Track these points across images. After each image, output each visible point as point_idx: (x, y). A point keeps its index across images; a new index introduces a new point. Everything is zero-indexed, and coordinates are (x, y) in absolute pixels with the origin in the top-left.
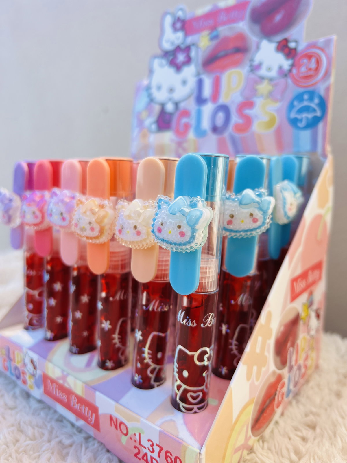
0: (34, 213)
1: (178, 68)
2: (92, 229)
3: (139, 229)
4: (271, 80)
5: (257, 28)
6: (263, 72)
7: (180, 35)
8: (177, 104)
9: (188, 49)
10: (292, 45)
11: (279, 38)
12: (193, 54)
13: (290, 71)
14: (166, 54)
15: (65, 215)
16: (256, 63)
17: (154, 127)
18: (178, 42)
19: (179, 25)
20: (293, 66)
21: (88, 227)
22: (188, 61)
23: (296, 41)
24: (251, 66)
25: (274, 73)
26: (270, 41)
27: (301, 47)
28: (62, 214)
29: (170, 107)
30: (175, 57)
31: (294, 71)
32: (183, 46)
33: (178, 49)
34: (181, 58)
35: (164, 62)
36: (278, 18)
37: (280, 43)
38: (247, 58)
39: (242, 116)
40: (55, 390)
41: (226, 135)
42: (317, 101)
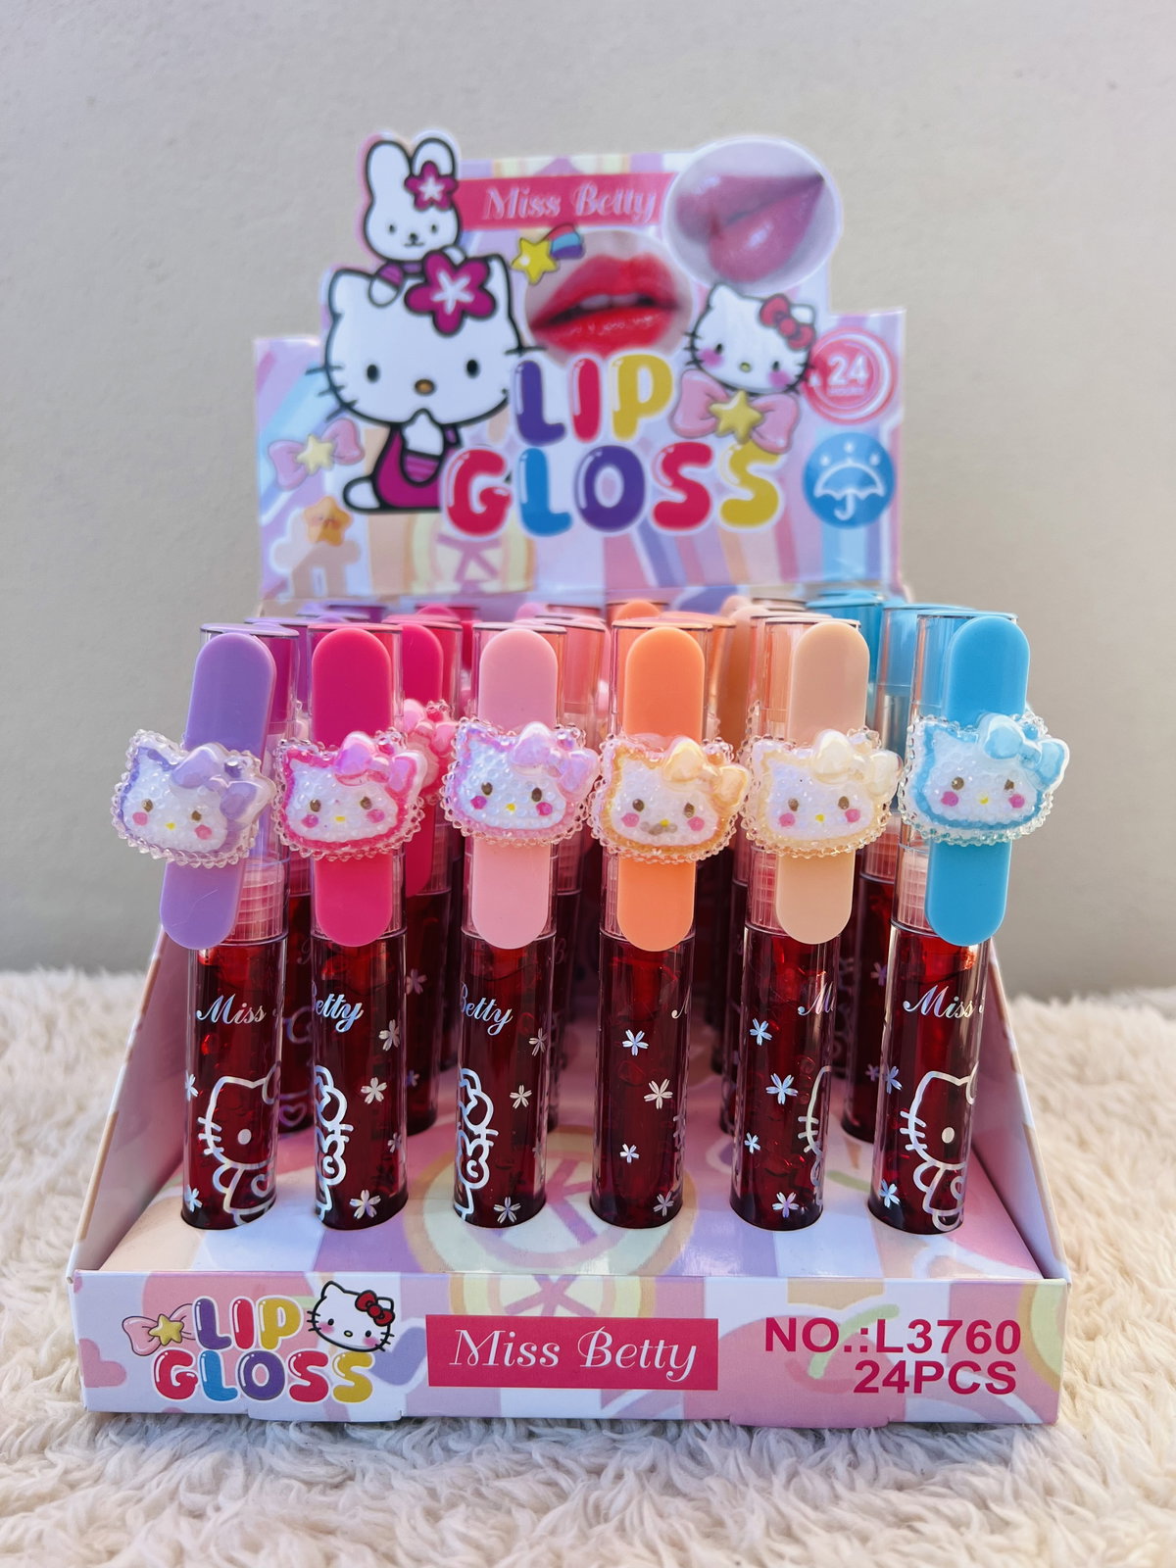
0: (366, 802)
1: (447, 324)
2: (696, 824)
3: (853, 804)
4: (752, 394)
5: (700, 252)
6: (728, 371)
7: (447, 221)
8: (450, 433)
9: (477, 269)
10: (802, 315)
11: (766, 290)
12: (496, 285)
13: (803, 377)
14: (391, 270)
15: (548, 796)
16: (705, 343)
17: (364, 495)
18: (432, 242)
19: (431, 189)
20: (808, 366)
21: (682, 821)
22: (482, 306)
23: (811, 308)
24: (692, 348)
25: (759, 379)
26: (741, 295)
27: (826, 323)
28: (537, 794)
29: (424, 439)
30: (430, 284)
31: (815, 380)
32: (456, 256)
33: (436, 259)
34: (452, 292)
35: (382, 290)
36: (758, 237)
37: (766, 302)
38: (677, 326)
39: (679, 483)
40: (497, 1351)
41: (632, 530)
42: (875, 459)
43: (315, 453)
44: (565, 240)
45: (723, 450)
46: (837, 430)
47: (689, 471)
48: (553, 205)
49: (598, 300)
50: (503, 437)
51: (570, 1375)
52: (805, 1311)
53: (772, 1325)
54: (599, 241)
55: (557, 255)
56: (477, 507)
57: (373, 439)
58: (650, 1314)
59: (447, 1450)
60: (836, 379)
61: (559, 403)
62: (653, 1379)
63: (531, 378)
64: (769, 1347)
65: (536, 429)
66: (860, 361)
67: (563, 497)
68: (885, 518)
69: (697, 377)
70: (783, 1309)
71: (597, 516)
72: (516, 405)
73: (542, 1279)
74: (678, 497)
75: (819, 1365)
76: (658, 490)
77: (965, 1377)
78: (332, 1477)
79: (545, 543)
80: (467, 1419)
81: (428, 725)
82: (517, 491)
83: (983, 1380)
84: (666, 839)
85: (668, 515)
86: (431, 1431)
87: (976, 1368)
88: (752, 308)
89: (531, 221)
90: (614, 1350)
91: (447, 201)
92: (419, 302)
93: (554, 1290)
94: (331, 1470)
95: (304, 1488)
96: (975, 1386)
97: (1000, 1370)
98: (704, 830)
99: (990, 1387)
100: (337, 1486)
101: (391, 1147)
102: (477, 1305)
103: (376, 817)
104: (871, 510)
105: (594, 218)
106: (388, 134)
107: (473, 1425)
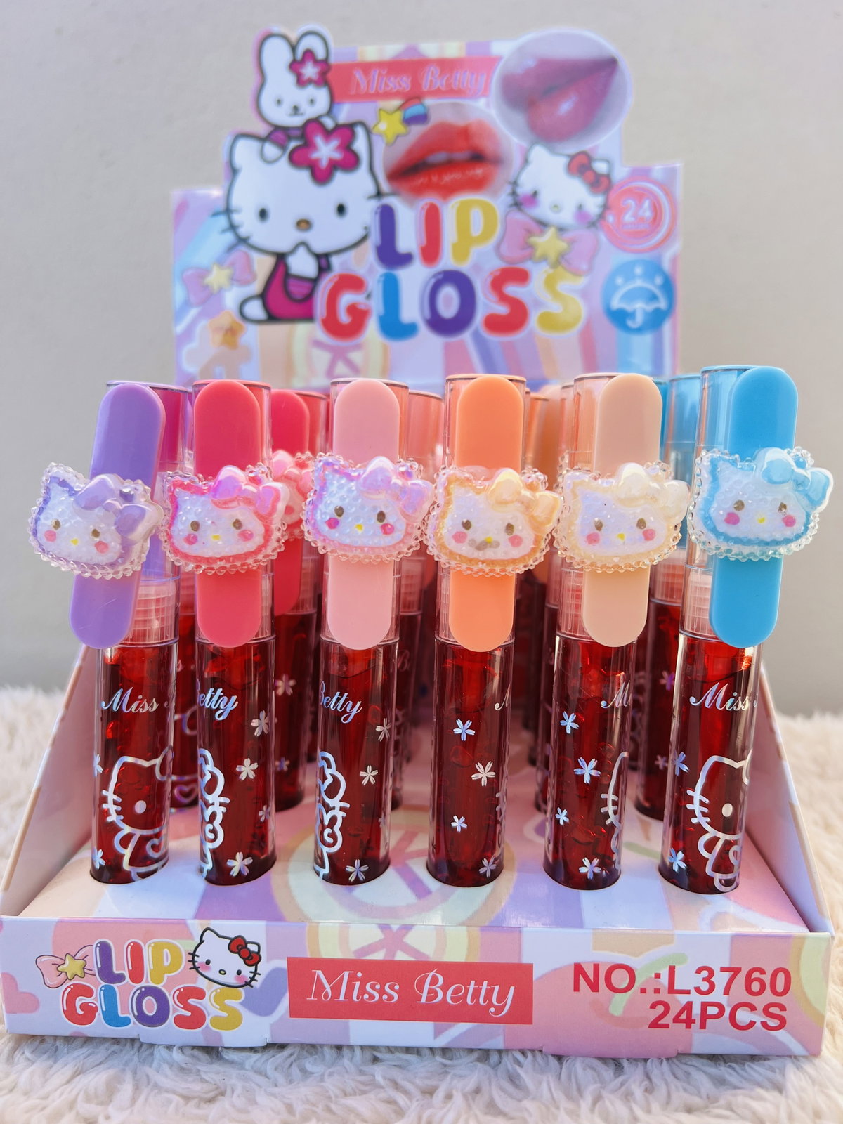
0: (237, 524)
1: (322, 176)
2: (516, 541)
3: (649, 526)
4: (561, 230)
5: (519, 119)
6: (543, 211)
7: (321, 96)
8: (323, 261)
9: (346, 133)
10: (601, 167)
11: (573, 148)
12: (360, 145)
13: (602, 216)
14: (278, 134)
15: (390, 519)
16: (525, 188)
17: (255, 309)
18: (310, 112)
19: (310, 71)
20: (606, 207)
21: (503, 538)
22: (349, 162)
23: (608, 161)
24: (514, 193)
26: (553, 151)
27: (620, 174)
28: (381, 516)
29: (303, 265)
30: (308, 145)
31: (610, 218)
32: (329, 123)
33: (314, 124)
34: (326, 151)
35: (271, 150)
36: (565, 107)
37: (572, 158)
38: (501, 177)
39: (504, 298)
40: (347, 989)
41: (466, 337)
42: (659, 280)
43: (217, 277)
44: (415, 110)
45: (538, 274)
46: (628, 257)
47: (512, 290)
48: (405, 83)
49: (440, 157)
50: (365, 263)
51: (407, 1010)
52: (608, 957)
53: (578, 969)
54: (441, 110)
55: (409, 121)
56: (344, 318)
57: (263, 266)
58: (475, 959)
59: (304, 1071)
60: (628, 218)
61: (408, 237)
62: (478, 1015)
63: (387, 218)
64: (577, 988)
65: (390, 256)
66: (647, 204)
67: (411, 309)
68: (667, 327)
69: (518, 216)
70: (588, 956)
71: (439, 325)
72: (375, 238)
73: (384, 928)
74: (502, 310)
75: (618, 1004)
76: (487, 304)
77: (743, 1016)
78: (206, 1093)
79: (398, 346)
80: (322, 1046)
81: (295, 471)
82: (376, 306)
83: (758, 1018)
84: (489, 554)
85: (495, 324)
86: (292, 1055)
87: (752, 1008)
88: (562, 162)
89: (388, 95)
90: (445, 988)
91: (322, 80)
92: (299, 159)
93: (395, 937)
94: (205, 1086)
95: (181, 1101)
96: (752, 1024)
97: (773, 1010)
98: (522, 547)
99: (764, 1024)
100: (211, 1101)
101: (261, 816)
102: (330, 950)
103: (246, 536)
104: (656, 320)
105: (437, 93)
106: (276, 29)
107: (326, 1050)
